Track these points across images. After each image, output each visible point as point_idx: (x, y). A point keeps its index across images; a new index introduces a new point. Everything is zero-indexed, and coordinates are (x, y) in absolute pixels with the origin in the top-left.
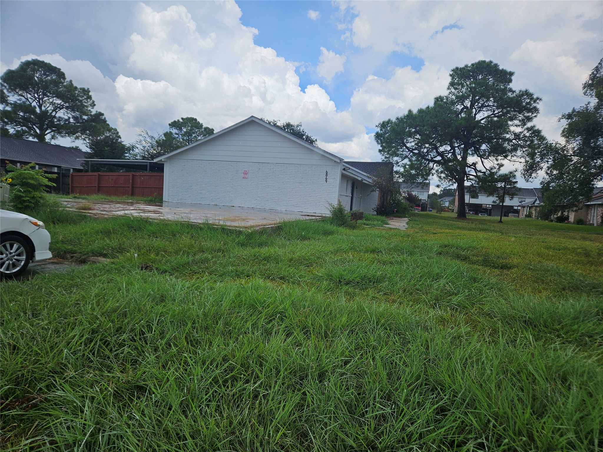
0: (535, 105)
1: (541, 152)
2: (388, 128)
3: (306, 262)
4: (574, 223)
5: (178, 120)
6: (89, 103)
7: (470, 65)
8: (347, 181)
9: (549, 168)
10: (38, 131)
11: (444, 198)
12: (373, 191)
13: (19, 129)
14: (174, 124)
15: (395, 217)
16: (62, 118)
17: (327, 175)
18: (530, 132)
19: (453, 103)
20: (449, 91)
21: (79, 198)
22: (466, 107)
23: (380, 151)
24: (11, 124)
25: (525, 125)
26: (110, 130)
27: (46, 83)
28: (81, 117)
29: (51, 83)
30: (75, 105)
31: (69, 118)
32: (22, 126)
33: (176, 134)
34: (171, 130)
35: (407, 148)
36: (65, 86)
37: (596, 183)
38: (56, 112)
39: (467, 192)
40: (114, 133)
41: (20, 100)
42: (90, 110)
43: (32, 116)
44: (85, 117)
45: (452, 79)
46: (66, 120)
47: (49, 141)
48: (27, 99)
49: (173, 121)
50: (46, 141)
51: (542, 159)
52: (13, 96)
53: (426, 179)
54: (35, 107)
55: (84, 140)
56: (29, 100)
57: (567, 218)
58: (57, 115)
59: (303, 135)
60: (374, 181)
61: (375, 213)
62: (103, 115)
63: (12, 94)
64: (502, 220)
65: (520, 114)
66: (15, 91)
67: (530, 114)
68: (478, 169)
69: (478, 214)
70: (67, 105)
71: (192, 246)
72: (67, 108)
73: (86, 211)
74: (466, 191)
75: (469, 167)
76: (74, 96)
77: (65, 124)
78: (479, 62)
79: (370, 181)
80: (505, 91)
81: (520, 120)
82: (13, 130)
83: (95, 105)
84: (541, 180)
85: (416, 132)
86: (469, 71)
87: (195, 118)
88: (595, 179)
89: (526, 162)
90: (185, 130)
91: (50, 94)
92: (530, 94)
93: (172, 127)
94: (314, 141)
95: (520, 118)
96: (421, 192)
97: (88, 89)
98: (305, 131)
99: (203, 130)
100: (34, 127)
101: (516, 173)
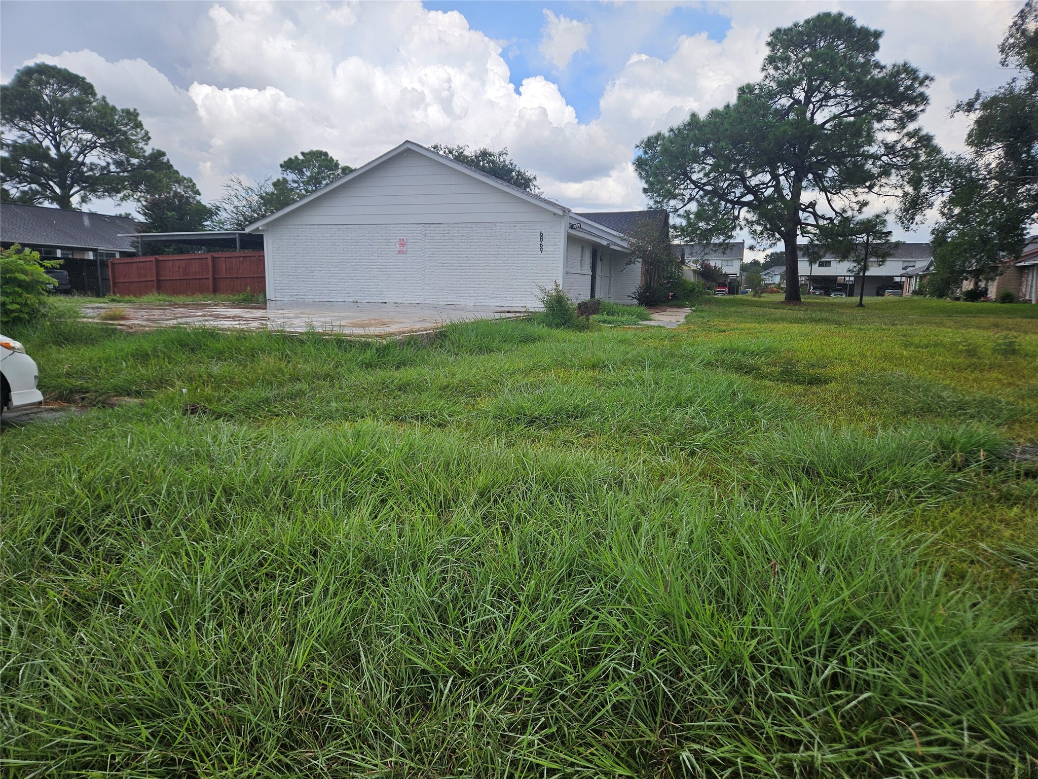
0: (921, 89)
1: (929, 176)
2: (658, 148)
3: (471, 390)
4: (996, 301)
5: (296, 157)
6: (140, 136)
7: (802, 23)
8: (582, 248)
9: (945, 204)
10: (58, 190)
11: (772, 269)
12: (630, 263)
13: (26, 189)
14: (290, 165)
15: (671, 306)
16: (96, 165)
17: (541, 239)
18: (913, 140)
19: (771, 95)
20: (764, 74)
21: (119, 302)
22: (797, 102)
23: (645, 191)
24: (11, 180)
25: (904, 127)
26: (180, 181)
27: (63, 106)
28: (128, 161)
29: (71, 105)
30: (115, 142)
31: (108, 164)
32: (30, 183)
33: (294, 181)
34: (285, 176)
35: (693, 182)
36: (95, 108)
37: (1027, 226)
38: (85, 156)
39: (804, 255)
40: (189, 187)
41: (22, 137)
42: (142, 149)
43: (46, 165)
44: (135, 161)
45: (773, 51)
46: (103, 168)
47: (78, 207)
48: (35, 136)
49: (286, 159)
50: (73, 206)
51: (933, 188)
52: (10, 131)
53: (731, 237)
54: (48, 148)
55: (139, 200)
56: (38, 136)
57: (984, 292)
58: (88, 161)
59: (511, 171)
60: (631, 246)
61: (636, 302)
62: (164, 154)
63: (8, 127)
64: (863, 303)
65: (895, 107)
66: (12, 122)
67: (913, 107)
68: (819, 213)
69: (829, 295)
70: (103, 141)
71: (280, 370)
72: (103, 146)
73: (116, 322)
74: (800, 253)
75: (804, 210)
76: (111, 125)
77: (102, 174)
78: (819, 16)
79: (625, 244)
80: (866, 67)
81: (895, 119)
82: (15, 190)
83: (149, 138)
84: (933, 226)
85: (707, 153)
86: (800, 33)
87: (324, 150)
88: (1028, 218)
89: (906, 194)
90: (308, 174)
91: (72, 123)
92: (912, 70)
93: (286, 171)
94: (530, 180)
95: (896, 116)
96: (728, 260)
97: (135, 110)
98: (514, 163)
99: (340, 171)
100: (51, 183)
101: (887, 217)
